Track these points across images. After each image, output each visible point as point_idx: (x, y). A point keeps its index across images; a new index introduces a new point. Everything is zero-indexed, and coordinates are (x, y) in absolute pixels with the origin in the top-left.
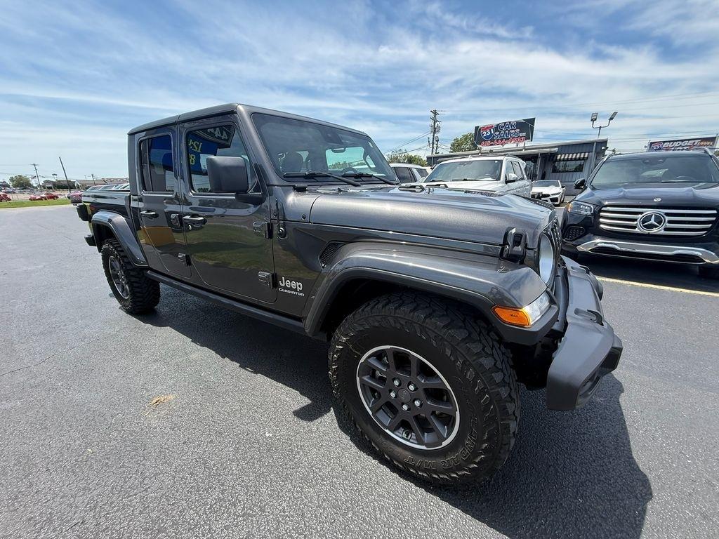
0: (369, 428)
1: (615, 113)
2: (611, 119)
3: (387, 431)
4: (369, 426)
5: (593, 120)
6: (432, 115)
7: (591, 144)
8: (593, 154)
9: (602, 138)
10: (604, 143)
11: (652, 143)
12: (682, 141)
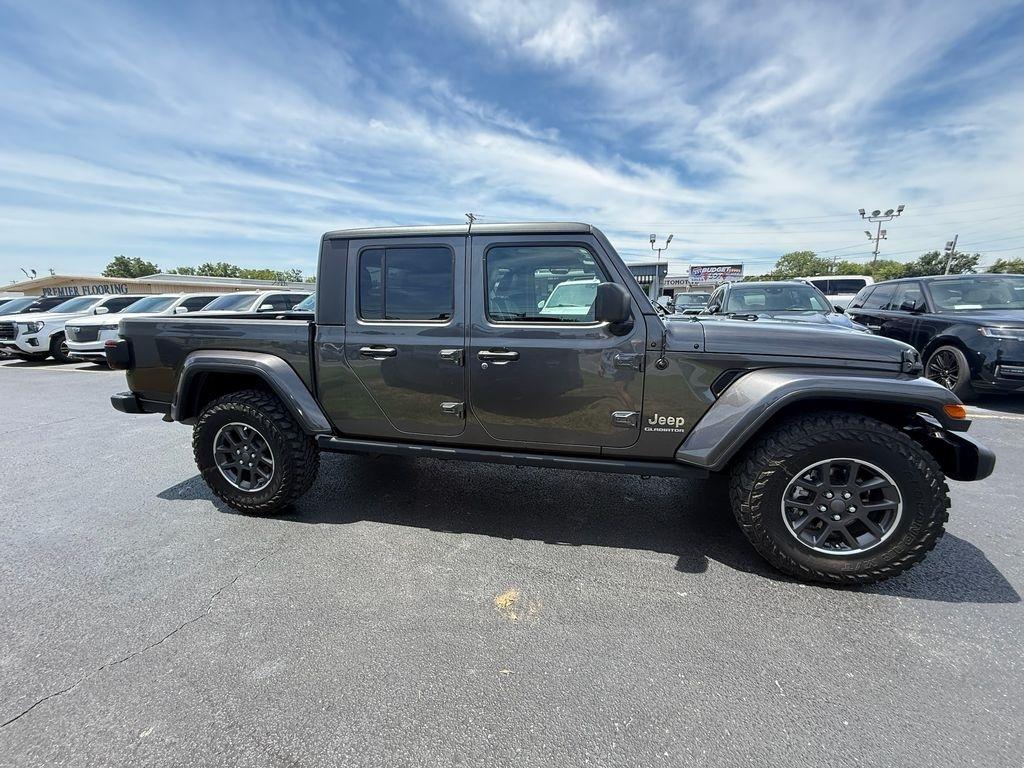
0: (797, 553)
1: (672, 236)
2: (669, 242)
3: (816, 549)
4: (795, 549)
5: (653, 241)
6: (468, 220)
7: (653, 266)
8: (656, 277)
9: (662, 261)
10: (665, 266)
11: (693, 268)
12: (717, 267)
